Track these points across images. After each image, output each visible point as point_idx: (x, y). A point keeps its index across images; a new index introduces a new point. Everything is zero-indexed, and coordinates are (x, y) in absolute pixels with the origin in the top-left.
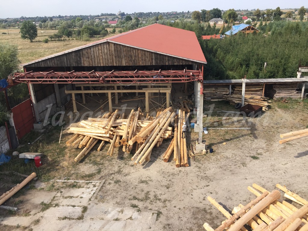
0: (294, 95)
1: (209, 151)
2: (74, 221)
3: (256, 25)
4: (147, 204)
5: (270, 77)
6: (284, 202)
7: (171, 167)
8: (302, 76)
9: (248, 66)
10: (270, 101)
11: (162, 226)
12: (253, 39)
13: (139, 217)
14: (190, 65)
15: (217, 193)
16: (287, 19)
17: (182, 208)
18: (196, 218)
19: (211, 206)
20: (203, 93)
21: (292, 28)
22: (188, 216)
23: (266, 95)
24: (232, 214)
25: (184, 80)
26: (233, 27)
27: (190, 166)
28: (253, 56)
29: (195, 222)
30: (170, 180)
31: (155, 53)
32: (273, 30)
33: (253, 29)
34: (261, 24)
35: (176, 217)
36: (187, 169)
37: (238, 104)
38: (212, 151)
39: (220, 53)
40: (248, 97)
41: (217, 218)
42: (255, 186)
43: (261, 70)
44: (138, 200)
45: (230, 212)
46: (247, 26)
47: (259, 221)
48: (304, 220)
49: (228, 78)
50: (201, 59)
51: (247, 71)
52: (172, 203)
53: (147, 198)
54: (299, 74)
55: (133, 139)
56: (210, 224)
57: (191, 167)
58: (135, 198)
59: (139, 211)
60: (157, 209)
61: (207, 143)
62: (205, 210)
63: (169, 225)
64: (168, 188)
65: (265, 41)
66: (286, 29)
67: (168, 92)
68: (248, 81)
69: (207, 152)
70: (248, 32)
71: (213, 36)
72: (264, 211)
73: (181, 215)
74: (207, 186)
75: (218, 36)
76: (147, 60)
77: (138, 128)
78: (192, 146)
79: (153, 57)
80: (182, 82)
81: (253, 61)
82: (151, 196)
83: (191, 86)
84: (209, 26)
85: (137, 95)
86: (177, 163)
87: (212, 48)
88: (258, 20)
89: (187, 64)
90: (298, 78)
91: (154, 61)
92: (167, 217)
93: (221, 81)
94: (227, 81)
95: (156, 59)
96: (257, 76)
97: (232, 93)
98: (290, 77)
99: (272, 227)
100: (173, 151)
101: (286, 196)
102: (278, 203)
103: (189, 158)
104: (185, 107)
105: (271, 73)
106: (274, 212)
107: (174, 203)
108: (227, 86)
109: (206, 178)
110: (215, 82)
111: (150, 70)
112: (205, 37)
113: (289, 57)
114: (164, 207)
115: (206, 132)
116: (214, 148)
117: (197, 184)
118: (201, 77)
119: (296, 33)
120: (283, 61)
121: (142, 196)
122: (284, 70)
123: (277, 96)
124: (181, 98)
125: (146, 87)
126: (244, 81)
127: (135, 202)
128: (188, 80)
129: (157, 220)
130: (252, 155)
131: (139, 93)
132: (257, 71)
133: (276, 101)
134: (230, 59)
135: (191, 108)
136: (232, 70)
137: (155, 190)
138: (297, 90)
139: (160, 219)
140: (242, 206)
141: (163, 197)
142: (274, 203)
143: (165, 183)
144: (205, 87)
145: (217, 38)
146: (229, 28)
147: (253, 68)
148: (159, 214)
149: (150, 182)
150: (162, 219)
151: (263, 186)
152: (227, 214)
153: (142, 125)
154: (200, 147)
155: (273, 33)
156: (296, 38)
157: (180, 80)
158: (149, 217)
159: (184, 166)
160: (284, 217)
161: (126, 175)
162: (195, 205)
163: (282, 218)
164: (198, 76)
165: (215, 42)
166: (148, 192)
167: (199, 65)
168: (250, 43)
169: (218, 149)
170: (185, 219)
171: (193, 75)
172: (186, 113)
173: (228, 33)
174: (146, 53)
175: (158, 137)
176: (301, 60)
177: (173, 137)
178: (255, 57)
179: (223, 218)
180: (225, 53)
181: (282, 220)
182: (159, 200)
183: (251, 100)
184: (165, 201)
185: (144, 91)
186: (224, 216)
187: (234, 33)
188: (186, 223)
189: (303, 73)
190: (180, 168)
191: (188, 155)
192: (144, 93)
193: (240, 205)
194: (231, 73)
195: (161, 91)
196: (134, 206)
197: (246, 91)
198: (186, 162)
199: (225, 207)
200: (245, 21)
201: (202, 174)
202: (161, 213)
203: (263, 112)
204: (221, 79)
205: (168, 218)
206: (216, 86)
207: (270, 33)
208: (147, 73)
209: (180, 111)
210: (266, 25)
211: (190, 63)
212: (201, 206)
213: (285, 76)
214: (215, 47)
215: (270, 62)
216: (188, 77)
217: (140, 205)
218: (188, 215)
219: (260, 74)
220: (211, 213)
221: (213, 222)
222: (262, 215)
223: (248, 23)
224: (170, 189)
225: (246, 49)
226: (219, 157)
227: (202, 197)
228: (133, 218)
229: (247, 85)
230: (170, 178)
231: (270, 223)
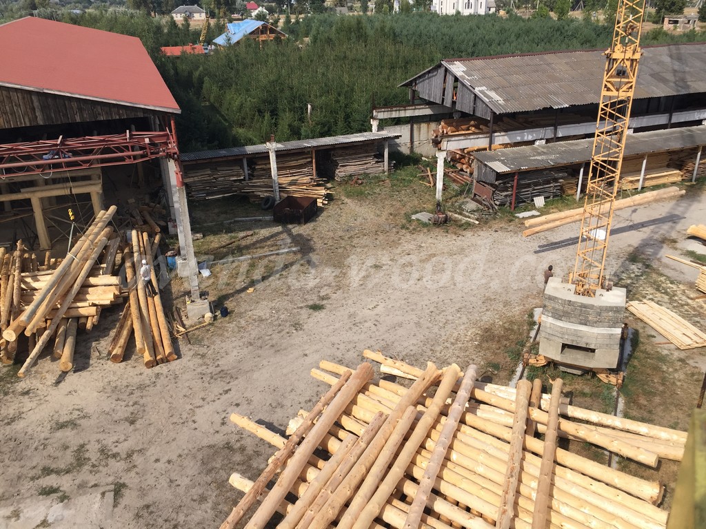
0: (371, 166)
1: (218, 313)
3: (277, 21)
4: (84, 475)
5: (322, 135)
6: (382, 382)
7: (134, 372)
8: (380, 128)
9: (274, 113)
10: (329, 185)
11: (131, 515)
12: (276, 54)
13: (67, 513)
14: (142, 120)
15: (249, 402)
16: (338, 9)
17: (174, 457)
18: (209, 471)
19: (241, 432)
20: (187, 186)
21: (350, 30)
22: (190, 472)
23: (320, 173)
24: (287, 437)
25: (130, 157)
26: (230, 26)
27: (179, 357)
28: (282, 91)
29: (209, 479)
30: (135, 403)
31: (38, 94)
32: (313, 32)
33: (272, 31)
34: (288, 21)
35: (164, 482)
36: (175, 365)
37: (267, 199)
38: (225, 313)
39: (210, 89)
40: (285, 180)
41: (258, 454)
42: (325, 364)
43: (302, 120)
44: (58, 472)
45: (283, 434)
46: (259, 24)
47: (341, 434)
48: (420, 408)
49: (237, 142)
50: (168, 104)
51: (276, 125)
52: (148, 454)
53: (80, 460)
54: (374, 124)
55: (13, 324)
56: (243, 473)
57: (184, 360)
58: (47, 471)
59: (64, 498)
60: (111, 479)
61: (212, 298)
62: (228, 446)
63: (148, 507)
64: (132, 422)
65: (301, 58)
66: (338, 31)
67: (95, 190)
68: (280, 146)
69: (215, 318)
70: (263, 37)
71: (188, 48)
72: (347, 412)
73: (174, 476)
74: (226, 392)
75: (200, 48)
76: (20, 112)
77: (26, 295)
78: (178, 310)
79: (36, 104)
80: (128, 162)
81: (283, 104)
82: (93, 454)
83: (154, 171)
84: (173, 24)
85: (7, 208)
86: (147, 357)
87: (190, 74)
88: (282, 12)
89: (132, 115)
90: (375, 133)
91: (38, 113)
92: (141, 489)
93: (223, 152)
94: (236, 151)
95: (44, 108)
96: (296, 134)
97: (251, 176)
98: (360, 131)
99: (366, 438)
100: (132, 332)
101: (385, 369)
102: (372, 388)
103: (174, 341)
104: (145, 222)
105: (323, 125)
106: (366, 408)
107: (153, 452)
108: (237, 161)
109: (223, 375)
110: (210, 154)
112: (172, 51)
113: (352, 90)
114: (129, 470)
115: (206, 273)
116: (229, 304)
117: (202, 395)
118: (173, 147)
119: (359, 38)
120: (342, 98)
121: (68, 458)
122: (347, 117)
123: (341, 172)
124: (132, 201)
125: (31, 184)
126: (272, 147)
127: (51, 481)
128: (142, 156)
129: (115, 506)
130: (311, 303)
131: (13, 203)
132: (296, 123)
133: (340, 184)
134: (235, 101)
135: (163, 223)
136: (242, 125)
137: (101, 436)
138: (376, 156)
139: (124, 502)
140: (305, 414)
141: (123, 449)
142: (363, 389)
143: (123, 412)
144: (186, 169)
145: (196, 52)
146: (221, 29)
147: (286, 118)
148: (119, 490)
149: (82, 422)
150: (129, 498)
151: (340, 362)
152: (276, 440)
153: (35, 285)
154: (196, 311)
155: (315, 40)
156: (358, 50)
157: (122, 159)
158: (93, 505)
159: (166, 360)
160: (386, 411)
161: (13, 420)
162: (205, 442)
163: (381, 414)
164: (166, 144)
165: (196, 61)
166: (82, 446)
167: (164, 117)
168: (271, 60)
169: (238, 305)
170: (185, 481)
171: (152, 144)
172: (151, 236)
173: (220, 40)
174: (14, 95)
176: (375, 94)
177: (126, 299)
178: (287, 93)
179: (270, 451)
180: (221, 88)
181: (382, 418)
182: (115, 456)
183: (293, 188)
184: (129, 456)
185: (27, 196)
186: (270, 446)
187: (234, 40)
188: (188, 488)
189: (381, 120)
190: (157, 369)
191: (171, 334)
192: (28, 201)
193: (301, 412)
194: (240, 132)
195: (75, 191)
196: (48, 492)
197: (279, 169)
198: (168, 350)
199: (270, 427)
200: (254, 13)
201: (212, 369)
202: (124, 485)
203: (321, 210)
204: (221, 147)
205: (142, 492)
206: (214, 164)
207: (307, 40)
208: (25, 147)
209: (134, 233)
210: (297, 22)
211: (141, 115)
212: (219, 439)
213: (349, 130)
214: (196, 74)
215: (318, 102)
216: (142, 148)
217: (65, 483)
218: (192, 468)
219: (302, 131)
220: (243, 449)
221: (250, 466)
222: (345, 421)
223: (260, 17)
224: (138, 425)
225: (264, 76)
226: (243, 323)
227: (218, 419)
228: (50, 520)
229: (280, 155)
230: (134, 398)
231: (360, 430)
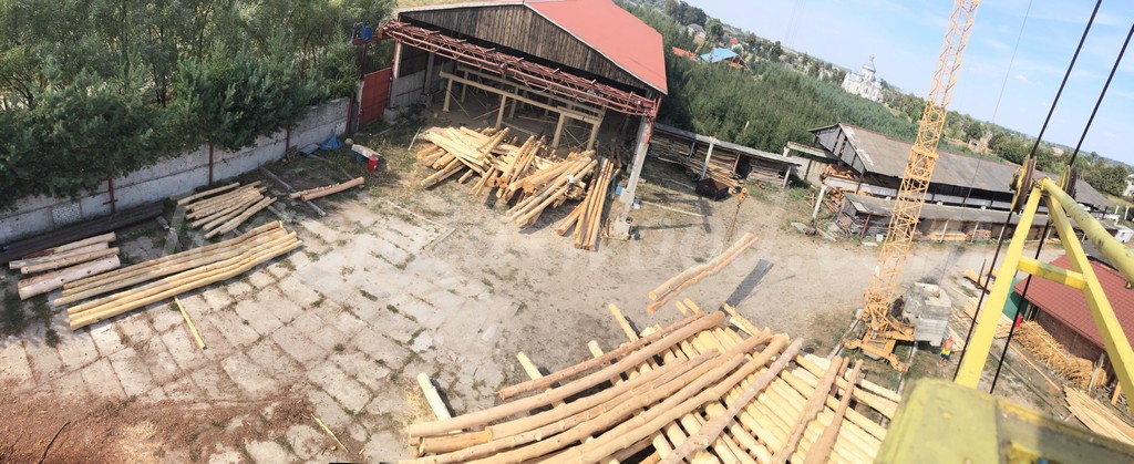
0: (774, 179)
1: (633, 236)
2: (391, 266)
3: (745, 57)
4: (509, 286)
5: (749, 146)
6: (728, 329)
7: (568, 246)
8: (789, 155)
9: (722, 118)
10: (741, 181)
11: (522, 326)
12: (738, 80)
13: (489, 301)
14: (642, 90)
15: (626, 302)
16: (787, 64)
17: (563, 310)
18: (580, 330)
19: (611, 318)
20: (650, 144)
21: (790, 81)
22: (568, 324)
23: (738, 171)
24: (640, 337)
25: (626, 109)
26: (715, 49)
27: (596, 251)
28: (733, 105)
29: (577, 335)
30: (557, 264)
31: (594, 50)
32: (766, 73)
33: (742, 63)
34: (753, 60)
35: (549, 320)
36: (592, 254)
37: (697, 175)
38: (637, 238)
39: (691, 87)
40: (713, 167)
41: (616, 337)
42: (687, 301)
43: (739, 130)
44: (497, 276)
45: (638, 334)
46: (735, 55)
47: (678, 352)
48: (748, 356)
49: (692, 129)
50: (662, 87)
51: (720, 127)
52: (550, 298)
53: (511, 277)
54: (786, 151)
55: (518, 182)
56: (600, 344)
57: (598, 254)
58: (492, 272)
59: (492, 292)
60: (521, 298)
61: (633, 224)
62: (599, 322)
63: (533, 328)
64: (550, 275)
65: (752, 88)
66: (782, 79)
67: (596, 123)
68: (718, 142)
69: (630, 238)
70: (734, 65)
71: (688, 53)
72: (689, 340)
73: (556, 320)
74: (615, 288)
75: (693, 57)
76: (578, 57)
77: (532, 169)
78: (609, 222)
79: (589, 56)
80: (623, 111)
81: (730, 114)
82: (520, 278)
83: (635, 123)
84: (687, 33)
85: (546, 113)
86: (578, 241)
87: (683, 71)
88: (751, 51)
89: (636, 85)
90: (784, 158)
91: (588, 63)
92: (535, 316)
93: (682, 132)
94: (691, 134)
95: (592, 61)
96: (732, 138)
97: (693, 156)
98: (775, 152)
99: (694, 363)
100: (576, 222)
101: (733, 321)
102: (719, 330)
103: (598, 239)
104: (615, 157)
105: (753, 139)
106: (705, 342)
107: (552, 299)
108: (689, 142)
109: (617, 276)
110: (673, 130)
111: (578, 76)
112: (678, 52)
113: (779, 122)
114: (533, 300)
115: (637, 206)
116: (642, 233)
117: (599, 281)
118: (654, 113)
119: (794, 88)
120: (770, 125)
121: (507, 272)
122: (769, 139)
123: (752, 176)
124: (614, 140)
125: (564, 105)
126: (713, 141)
127: (491, 278)
128: (632, 111)
129: (516, 315)
130: (697, 256)
131: (550, 112)
132: (734, 131)
133: (749, 184)
134: (702, 102)
135: (625, 163)
136: (699, 119)
137: (529, 271)
138: (780, 173)
139: (521, 315)
140: (659, 328)
141: (537, 286)
142: (712, 329)
143: (548, 265)
144: (655, 133)
145: (691, 58)
146: (709, 50)
147: (729, 125)
148: (522, 307)
149: (523, 256)
150: (525, 315)
151: (699, 305)
152: (632, 334)
153: (539, 166)
154: (620, 228)
155: (765, 79)
156: (791, 96)
157: (620, 108)
158: (505, 306)
159: (587, 248)
160: (721, 350)
161: (491, 234)
162: (587, 311)
163: (717, 351)
164: (650, 109)
165: (689, 65)
166: (517, 270)
167: (656, 94)
168: (733, 83)
169: (648, 236)
170: (561, 327)
171: (641, 106)
172: (615, 167)
173: (706, 57)
174: (579, 45)
175: (559, 193)
176: (793, 131)
177: (582, 200)
178: (736, 108)
179: (624, 339)
180: (697, 89)
181: (716, 354)
182: (530, 287)
183: (716, 174)
184: (538, 292)
185: (559, 111)
186: (626, 336)
187: (714, 60)
188: (561, 333)
189: (791, 150)
190: (580, 251)
191: (598, 234)
192: (559, 115)
193: (657, 325)
194: (697, 123)
195: (586, 120)
196: (487, 283)
197: (712, 157)
198: (592, 243)
199: (632, 325)
200: (734, 47)
201: (612, 269)
202: (526, 306)
203: (730, 196)
204: (683, 128)
205: (535, 318)
206: (673, 138)
207: (761, 77)
208: (574, 79)
209: (606, 160)
210: (759, 63)
211: (642, 87)
212: (595, 315)
213: (767, 149)
214: (686, 73)
215: (754, 122)
216: (635, 106)
217: (497, 284)
218: (570, 322)
219: (737, 138)
220: (607, 329)
221: (606, 342)
222: (685, 345)
223: (736, 51)
224: (552, 278)
225: (724, 91)
226: (646, 249)
227: (601, 302)
228: (479, 298)
229: (716, 148)
230: (557, 261)
231: (692, 356)
